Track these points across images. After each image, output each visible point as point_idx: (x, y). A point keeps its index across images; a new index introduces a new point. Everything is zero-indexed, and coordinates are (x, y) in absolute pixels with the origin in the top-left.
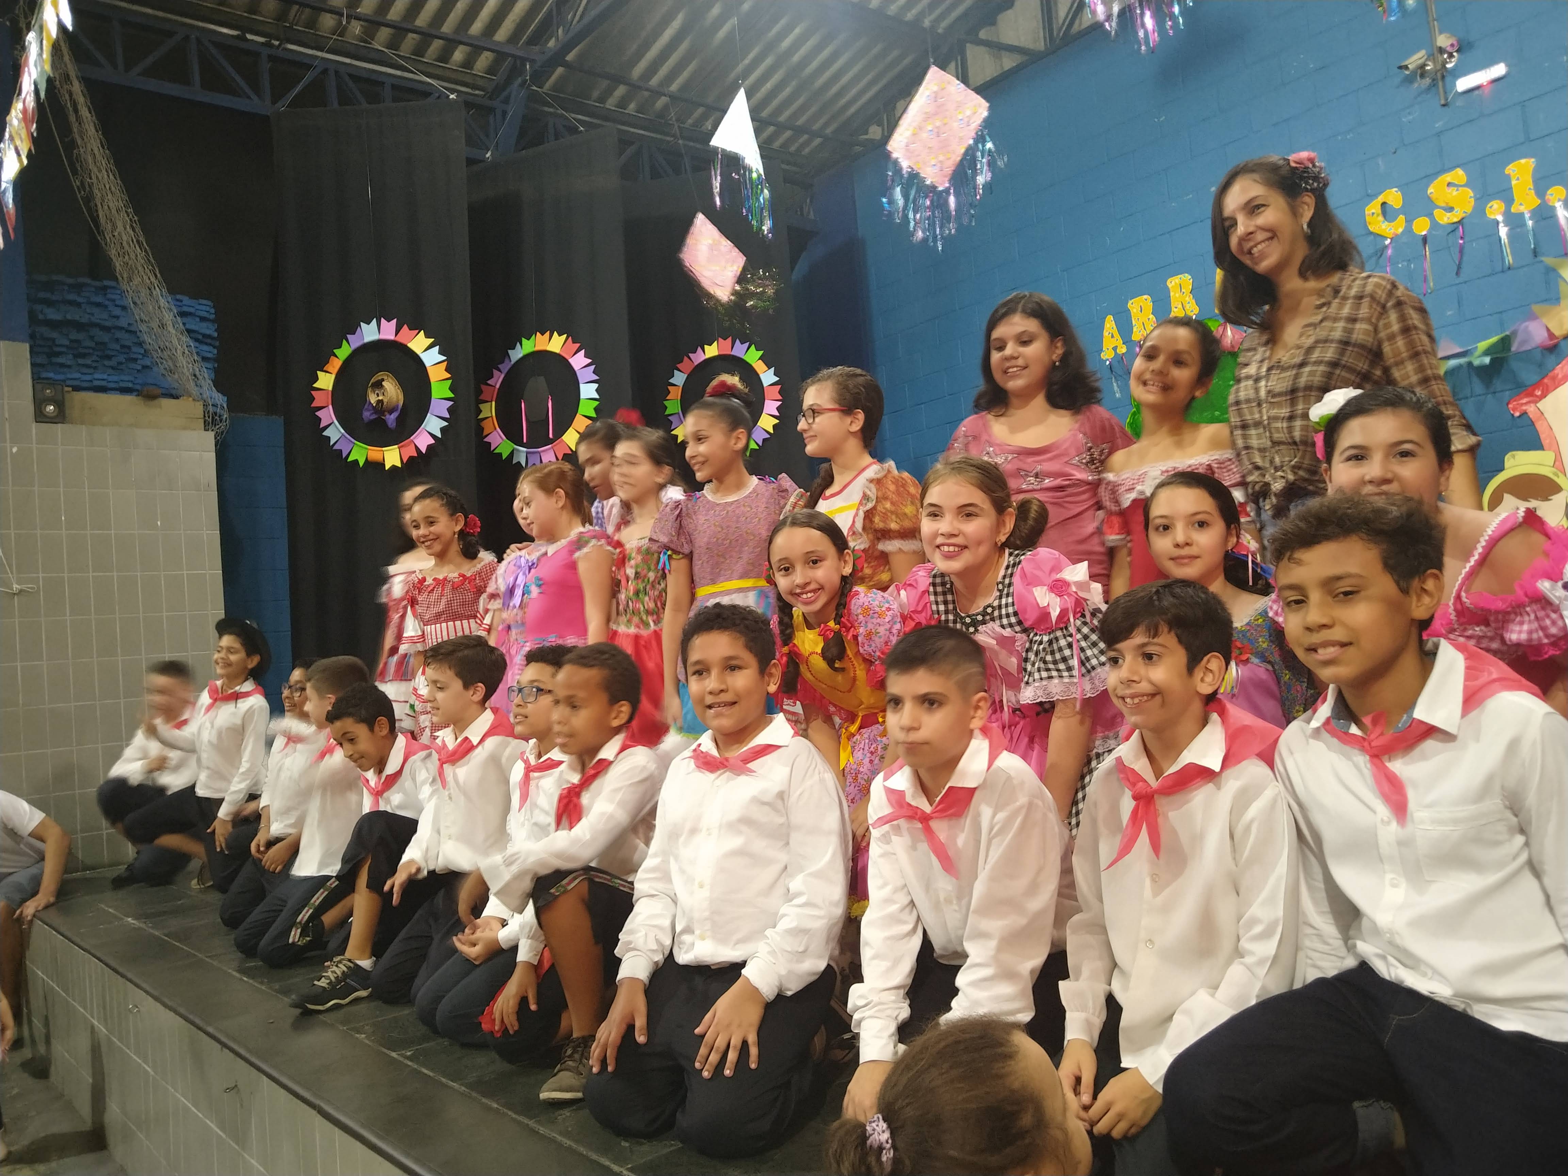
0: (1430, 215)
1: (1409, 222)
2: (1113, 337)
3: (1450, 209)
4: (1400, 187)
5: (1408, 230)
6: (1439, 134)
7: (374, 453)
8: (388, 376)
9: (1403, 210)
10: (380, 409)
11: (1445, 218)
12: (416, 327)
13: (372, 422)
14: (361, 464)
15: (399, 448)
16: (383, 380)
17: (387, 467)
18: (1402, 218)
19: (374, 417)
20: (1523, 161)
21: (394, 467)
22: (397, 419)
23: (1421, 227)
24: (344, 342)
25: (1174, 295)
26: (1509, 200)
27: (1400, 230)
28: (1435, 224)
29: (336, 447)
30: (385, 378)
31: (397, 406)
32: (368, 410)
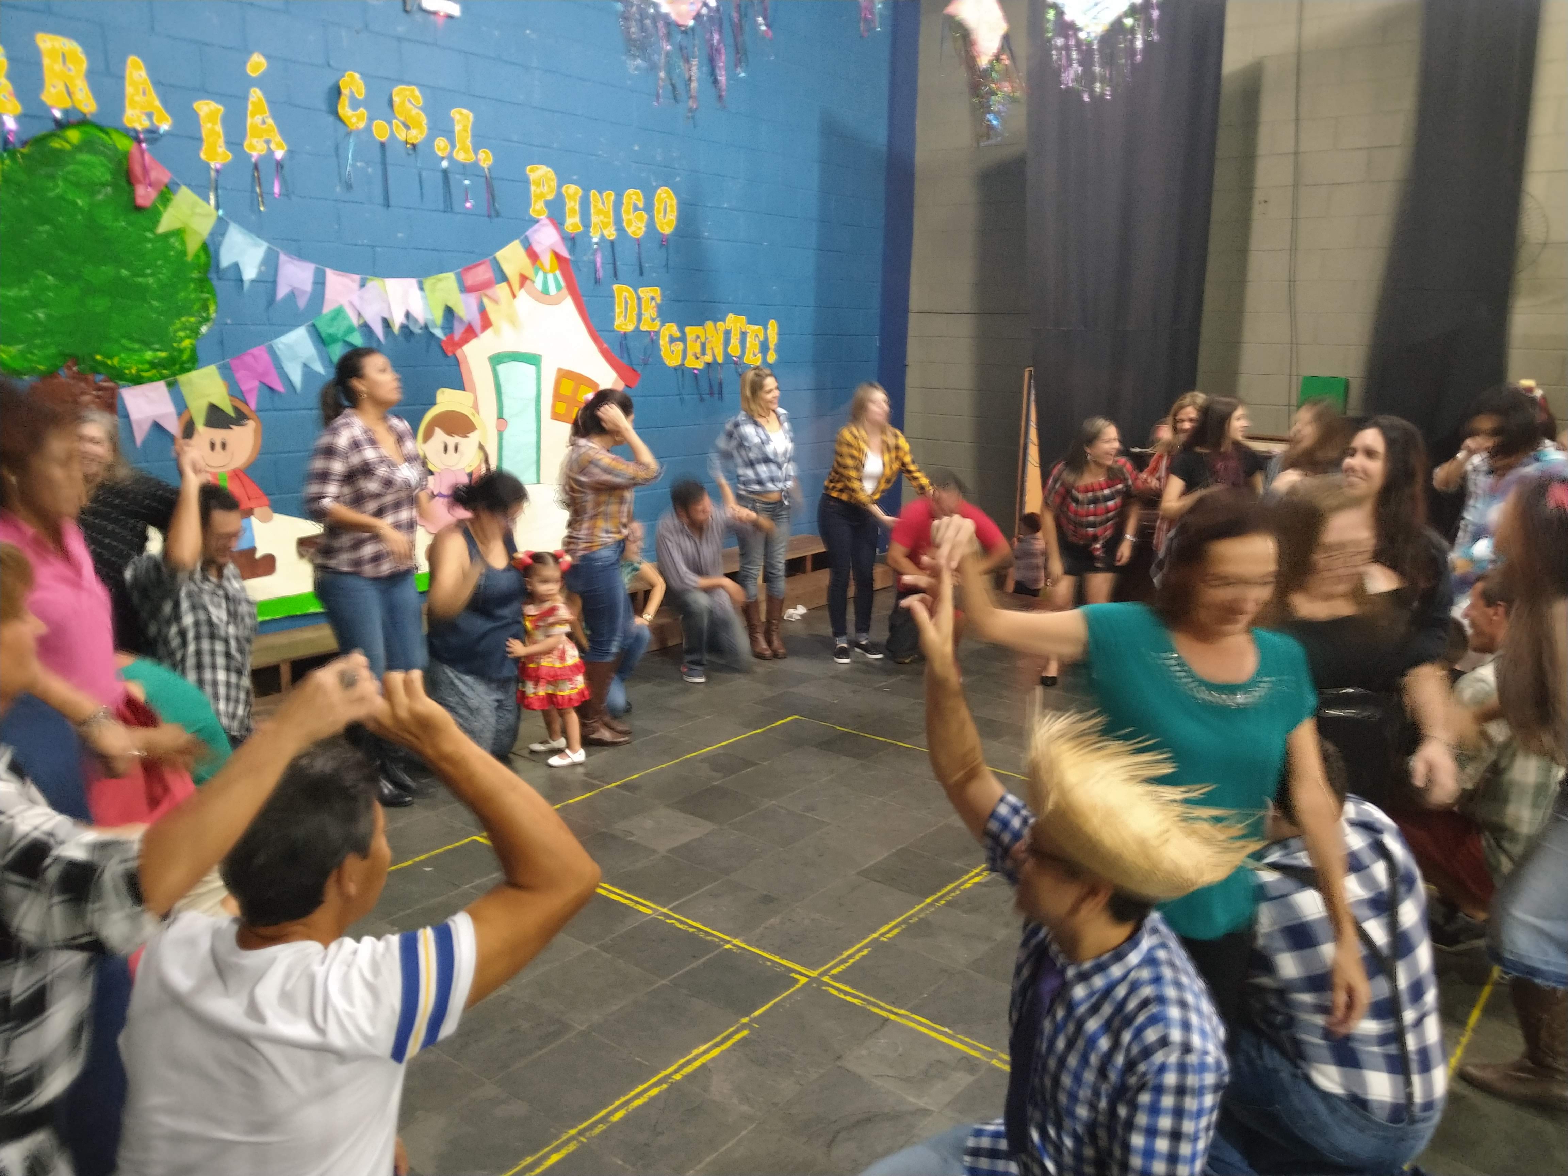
0: (390, 123)
1: (371, 120)
3: (408, 127)
4: (364, 76)
5: (368, 129)
6: (400, 39)
9: (365, 103)
11: (401, 135)
18: (362, 110)
20: (465, 111)
23: (381, 131)
26: (453, 145)
27: (362, 125)
28: (392, 135)
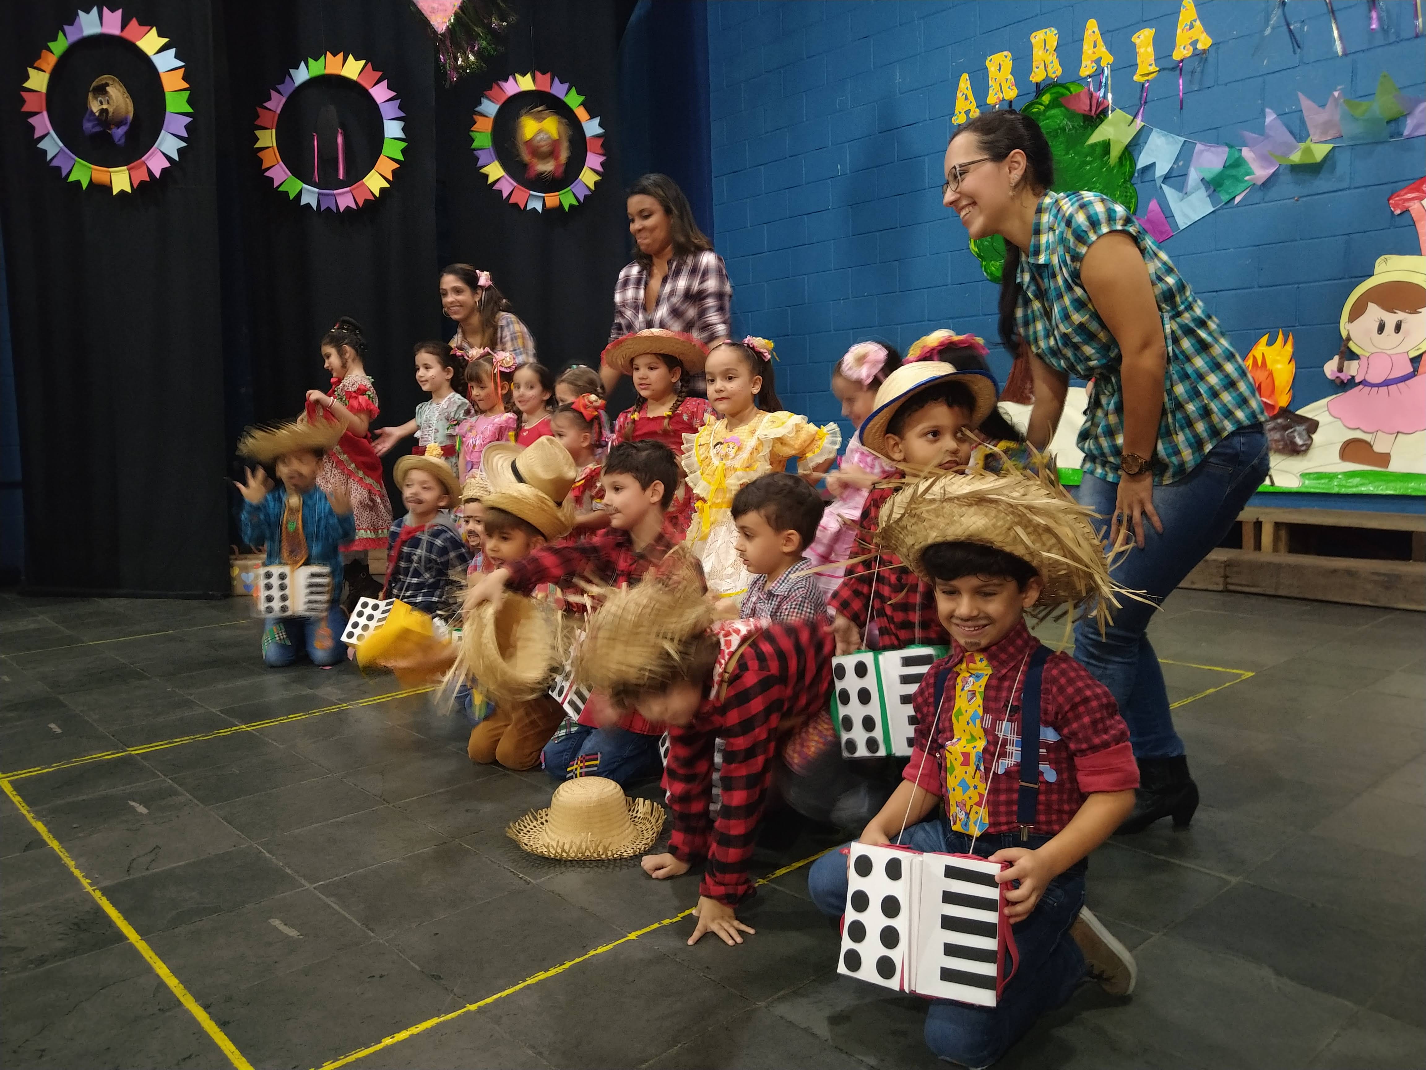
2: (966, 99)
7: (99, 174)
8: (114, 80)
10: (105, 119)
12: (147, 22)
13: (94, 136)
14: (85, 185)
15: (129, 170)
16: (107, 85)
17: (115, 192)
19: (97, 129)
21: (122, 192)
22: (126, 133)
24: (61, 34)
25: (1038, 53)
29: (55, 163)
30: (110, 82)
31: (126, 119)
32: (89, 121)
